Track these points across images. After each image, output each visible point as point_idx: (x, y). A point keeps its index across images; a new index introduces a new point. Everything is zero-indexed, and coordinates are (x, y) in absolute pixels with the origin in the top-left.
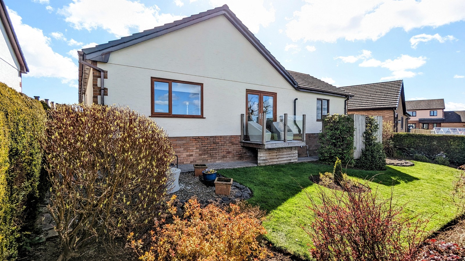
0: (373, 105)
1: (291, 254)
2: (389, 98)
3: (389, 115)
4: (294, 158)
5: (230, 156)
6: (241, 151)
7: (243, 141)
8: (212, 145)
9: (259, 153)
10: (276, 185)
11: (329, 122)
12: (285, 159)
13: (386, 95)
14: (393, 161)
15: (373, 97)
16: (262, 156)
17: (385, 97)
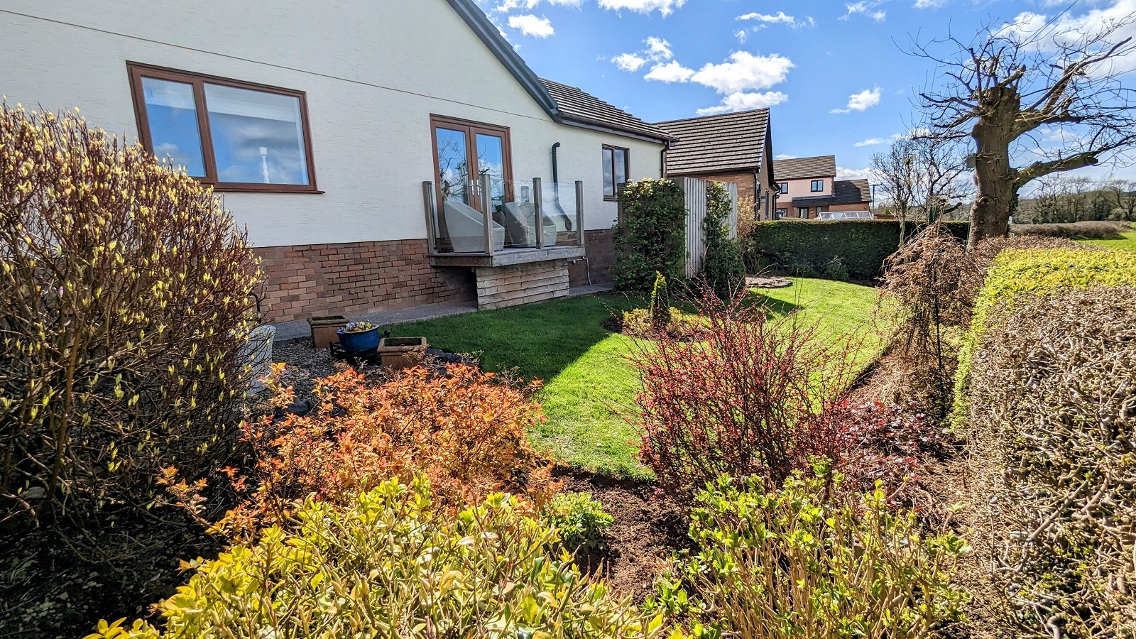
0: (715, 163)
1: (592, 474)
2: (745, 148)
3: (745, 184)
4: (561, 287)
5: (405, 294)
6: (433, 280)
7: (436, 253)
8: (351, 268)
9: (479, 279)
10: (532, 344)
11: (632, 198)
12: (540, 291)
13: (738, 141)
14: (755, 281)
15: (715, 147)
16: (486, 286)
17: (737, 145)
